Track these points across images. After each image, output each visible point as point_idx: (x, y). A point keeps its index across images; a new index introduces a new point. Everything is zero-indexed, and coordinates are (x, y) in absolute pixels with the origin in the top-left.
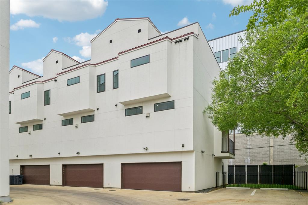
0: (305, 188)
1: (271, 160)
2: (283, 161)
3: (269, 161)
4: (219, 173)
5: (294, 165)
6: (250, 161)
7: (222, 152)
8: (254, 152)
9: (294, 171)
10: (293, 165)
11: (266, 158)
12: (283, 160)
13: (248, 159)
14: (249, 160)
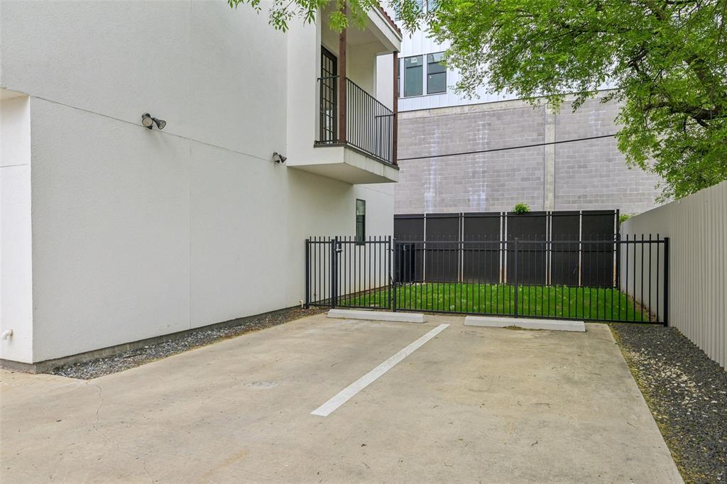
0: (662, 319)
1: (547, 197)
2: (585, 202)
3: (541, 201)
4: (315, 242)
5: (618, 211)
6: (487, 199)
7: (320, 143)
8: (498, 171)
9: (618, 235)
10: (614, 211)
11: (534, 189)
12: (585, 196)
13: (479, 195)
14: (483, 196)
